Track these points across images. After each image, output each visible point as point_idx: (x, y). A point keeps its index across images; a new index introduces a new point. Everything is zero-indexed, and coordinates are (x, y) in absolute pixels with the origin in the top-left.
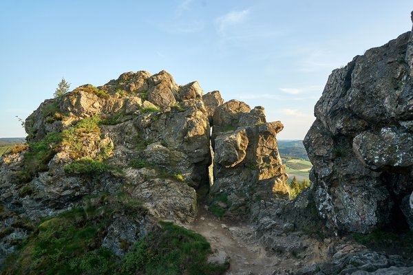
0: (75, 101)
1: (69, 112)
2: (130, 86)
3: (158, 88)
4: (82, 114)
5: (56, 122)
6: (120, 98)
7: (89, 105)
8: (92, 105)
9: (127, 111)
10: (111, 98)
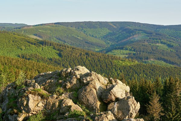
0: (25, 103)
1: (22, 110)
2: (66, 85)
3: (85, 90)
4: (31, 112)
5: (14, 115)
6: (57, 98)
7: (35, 105)
8: (37, 105)
9: (61, 111)
10: (50, 99)
